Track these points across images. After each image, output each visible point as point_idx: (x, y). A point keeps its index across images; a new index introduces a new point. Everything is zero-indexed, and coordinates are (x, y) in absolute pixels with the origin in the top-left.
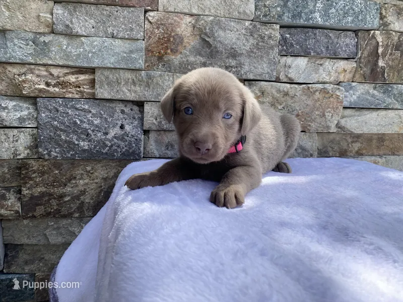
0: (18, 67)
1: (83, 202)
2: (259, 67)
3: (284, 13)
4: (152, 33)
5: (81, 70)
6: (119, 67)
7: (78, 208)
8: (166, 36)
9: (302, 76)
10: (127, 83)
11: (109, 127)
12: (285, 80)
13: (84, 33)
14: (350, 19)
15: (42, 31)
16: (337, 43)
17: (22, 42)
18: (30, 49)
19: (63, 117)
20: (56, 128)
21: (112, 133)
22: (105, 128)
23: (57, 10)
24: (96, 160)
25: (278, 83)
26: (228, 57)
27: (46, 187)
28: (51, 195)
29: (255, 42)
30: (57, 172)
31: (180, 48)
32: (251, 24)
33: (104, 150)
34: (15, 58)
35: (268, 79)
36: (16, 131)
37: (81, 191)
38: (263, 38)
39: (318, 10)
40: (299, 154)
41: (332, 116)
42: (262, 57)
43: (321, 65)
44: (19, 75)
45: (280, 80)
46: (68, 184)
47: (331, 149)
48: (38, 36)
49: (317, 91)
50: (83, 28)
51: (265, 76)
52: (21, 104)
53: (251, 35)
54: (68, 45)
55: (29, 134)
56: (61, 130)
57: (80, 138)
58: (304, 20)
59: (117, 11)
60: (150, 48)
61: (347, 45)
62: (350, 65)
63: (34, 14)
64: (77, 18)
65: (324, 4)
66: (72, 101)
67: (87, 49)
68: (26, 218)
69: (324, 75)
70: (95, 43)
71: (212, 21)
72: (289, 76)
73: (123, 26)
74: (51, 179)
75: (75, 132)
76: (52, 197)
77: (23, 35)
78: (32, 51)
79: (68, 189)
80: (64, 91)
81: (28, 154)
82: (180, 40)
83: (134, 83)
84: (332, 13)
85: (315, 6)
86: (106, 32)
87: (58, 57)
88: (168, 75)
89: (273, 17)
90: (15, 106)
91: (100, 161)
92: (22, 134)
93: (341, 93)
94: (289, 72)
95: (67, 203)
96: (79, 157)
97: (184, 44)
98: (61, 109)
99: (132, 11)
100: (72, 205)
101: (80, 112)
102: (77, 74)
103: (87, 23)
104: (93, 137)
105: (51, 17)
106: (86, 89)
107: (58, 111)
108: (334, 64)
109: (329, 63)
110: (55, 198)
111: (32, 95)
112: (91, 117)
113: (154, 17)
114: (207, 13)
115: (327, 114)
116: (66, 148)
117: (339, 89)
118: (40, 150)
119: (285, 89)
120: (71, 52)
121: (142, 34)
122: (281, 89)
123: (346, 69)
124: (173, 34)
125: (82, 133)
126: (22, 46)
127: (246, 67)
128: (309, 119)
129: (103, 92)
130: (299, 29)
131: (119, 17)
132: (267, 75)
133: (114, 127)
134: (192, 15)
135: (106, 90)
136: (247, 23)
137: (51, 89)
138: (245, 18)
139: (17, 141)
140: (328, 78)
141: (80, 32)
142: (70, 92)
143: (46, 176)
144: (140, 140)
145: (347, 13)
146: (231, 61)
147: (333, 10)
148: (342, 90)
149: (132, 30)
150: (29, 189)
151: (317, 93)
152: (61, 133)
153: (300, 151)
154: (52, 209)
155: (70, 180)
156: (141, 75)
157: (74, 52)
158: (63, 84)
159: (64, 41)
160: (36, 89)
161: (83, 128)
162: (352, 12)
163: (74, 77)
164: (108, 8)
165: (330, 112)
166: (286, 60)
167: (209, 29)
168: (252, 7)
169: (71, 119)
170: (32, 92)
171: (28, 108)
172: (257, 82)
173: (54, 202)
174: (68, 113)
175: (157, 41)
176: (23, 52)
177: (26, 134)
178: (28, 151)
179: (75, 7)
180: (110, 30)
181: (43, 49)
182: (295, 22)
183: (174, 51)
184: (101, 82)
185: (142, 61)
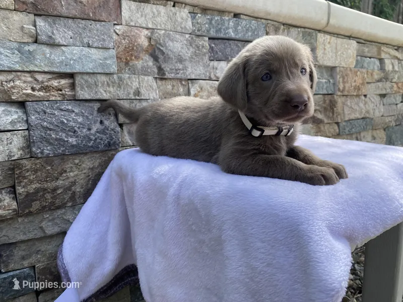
0: (5, 74)
1: (74, 192)
2: (198, 69)
3: (211, 29)
4: (120, 43)
6: (97, 72)
7: (70, 198)
8: (131, 45)
10: (103, 85)
11: (91, 123)
12: (214, 79)
13: (64, 43)
14: (250, 34)
15: (24, 41)
17: (8, 51)
18: (16, 58)
19: (51, 117)
20: (46, 129)
22: (88, 125)
23: (40, 22)
24: (83, 153)
25: (210, 81)
26: (176, 62)
27: (40, 184)
28: (44, 190)
29: (194, 50)
30: (49, 168)
31: (141, 55)
32: (190, 37)
33: (90, 143)
34: (4, 66)
35: (204, 78)
36: (9, 134)
37: (72, 183)
38: (198, 47)
39: (231, 27)
42: (199, 62)
44: (7, 82)
45: (211, 78)
46: (60, 178)
48: (22, 46)
50: (63, 39)
52: (9, 109)
53: (191, 45)
54: (51, 53)
55: (21, 136)
56: (50, 130)
57: (68, 135)
58: (223, 34)
59: (91, 25)
60: (119, 56)
63: (17, 25)
64: (57, 30)
65: (234, 23)
66: (57, 103)
67: (69, 57)
70: (75, 52)
71: (164, 34)
72: (217, 75)
73: (97, 37)
74: (44, 175)
75: (63, 130)
76: (47, 191)
77: (9, 44)
78: (18, 59)
79: (60, 182)
80: (48, 94)
81: (21, 154)
82: (141, 48)
83: (108, 85)
84: (240, 29)
85: (229, 24)
86: (82, 42)
87: (42, 64)
88: (135, 77)
89: (204, 32)
90: (4, 111)
91: (86, 154)
92: (15, 136)
94: (216, 73)
95: (61, 195)
96: (69, 152)
97: (144, 52)
98: (48, 111)
99: (104, 25)
100: (65, 196)
101: (65, 112)
102: (59, 79)
103: (66, 35)
105: (34, 28)
106: (68, 92)
107: (45, 113)
110: (49, 193)
111: (20, 100)
112: (75, 116)
113: (120, 30)
114: (159, 28)
116: (57, 145)
118: (34, 149)
120: (54, 60)
121: (112, 44)
122: (213, 85)
124: (136, 44)
125: (69, 131)
126: (8, 55)
127: (189, 69)
129: (83, 94)
130: (220, 41)
131: (93, 30)
132: (203, 76)
133: (95, 123)
134: (147, 29)
135: (86, 91)
136: (187, 36)
137: (36, 93)
138: (186, 32)
139: (11, 143)
141: (62, 42)
142: (53, 96)
143: (39, 173)
144: (118, 132)
145: (248, 30)
146: (179, 65)
149: (104, 40)
150: (24, 187)
152: (51, 132)
154: (46, 202)
155: (61, 174)
156: (113, 78)
157: (57, 59)
158: (46, 89)
159: (47, 50)
160: (24, 94)
161: (69, 126)
163: (56, 81)
164: (83, 22)
166: (213, 64)
167: (162, 40)
168: (189, 23)
169: (59, 119)
170: (20, 96)
171: (17, 112)
172: (197, 81)
173: (48, 196)
174: (55, 114)
175: (124, 50)
176: (10, 60)
177: (19, 136)
178: (21, 152)
179: (54, 21)
180: (86, 41)
181: (28, 57)
182: (217, 36)
183: (137, 58)
184: (81, 85)
185: (115, 66)
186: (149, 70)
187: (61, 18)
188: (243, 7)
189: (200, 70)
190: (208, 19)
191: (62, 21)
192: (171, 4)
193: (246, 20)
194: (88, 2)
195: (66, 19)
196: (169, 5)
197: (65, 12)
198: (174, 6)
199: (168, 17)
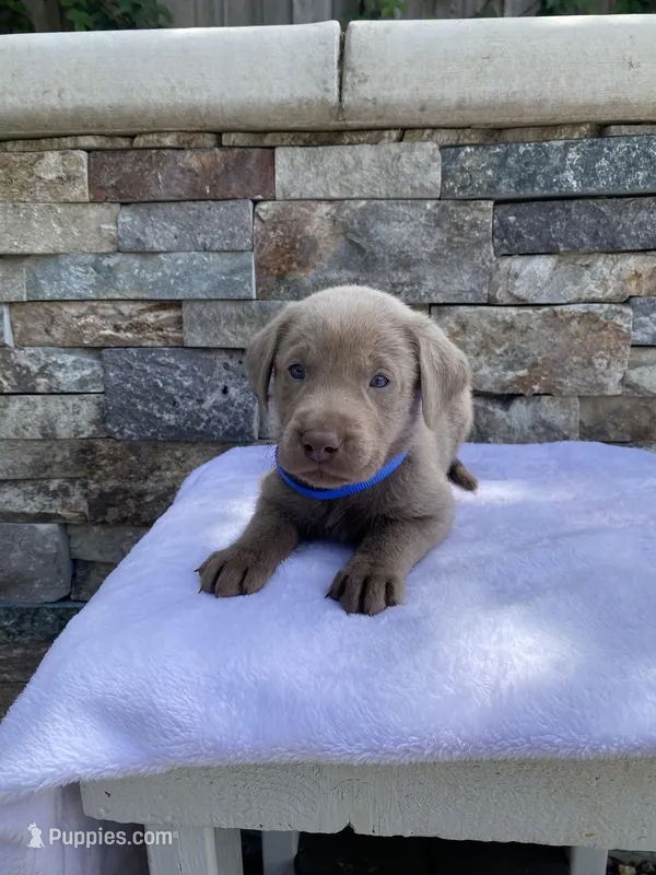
0: (78, 305)
2: (455, 281)
3: (500, 179)
4: (264, 238)
5: (163, 305)
6: (215, 297)
8: (287, 241)
9: (545, 291)
10: (228, 322)
11: (205, 391)
12: (507, 301)
13: (162, 248)
14: (641, 175)
15: (104, 250)
16: (618, 224)
17: (80, 269)
18: (91, 278)
19: (139, 376)
20: (130, 394)
21: (210, 400)
22: (200, 393)
23: (123, 217)
24: (187, 442)
25: (491, 308)
26: (395, 269)
27: (120, 481)
28: (126, 492)
29: (446, 236)
30: (133, 458)
31: (312, 258)
32: (437, 205)
33: (199, 425)
34: (72, 294)
35: (473, 301)
36: (76, 398)
37: (169, 488)
38: (459, 228)
39: (571, 165)
40: (539, 435)
41: (608, 364)
42: (459, 263)
43: (587, 266)
44: (77, 317)
45: (497, 300)
46: (150, 477)
47: (613, 427)
48: (100, 259)
49: (573, 317)
50: (161, 241)
51: (467, 297)
52: (83, 359)
53: (438, 225)
54: (141, 267)
55: (94, 403)
56: (137, 397)
57: (162, 407)
58: (541, 188)
59: (209, 209)
60: (263, 263)
61: (641, 225)
62: (648, 264)
63: (93, 227)
64: (152, 225)
65: (584, 153)
66: (152, 351)
67: (168, 272)
68: (97, 524)
69: (592, 287)
70: (180, 262)
71: (363, 210)
72: (515, 292)
73: (220, 232)
74: (127, 468)
75: (155, 399)
76: (129, 495)
77: (82, 258)
78: (93, 281)
79: (150, 484)
80: (141, 336)
81: (94, 431)
82: (313, 244)
83: (240, 321)
84: (602, 168)
85: (563, 159)
86: (195, 243)
87: (127, 287)
89: (479, 189)
90: (74, 361)
91: (194, 444)
92: (84, 402)
93: (625, 320)
94: (514, 286)
95: (150, 505)
96: (163, 436)
97: (318, 253)
98: (135, 364)
99: (232, 206)
101: (164, 368)
102: (157, 310)
103: (166, 232)
104: (182, 406)
105: (115, 228)
106: (171, 332)
107: (131, 367)
108: (615, 264)
109: (604, 262)
110: (132, 497)
111: (96, 345)
112: (180, 376)
113: (267, 211)
114: (356, 195)
115: (597, 362)
116: (145, 423)
117: (620, 312)
118: (109, 426)
119: (508, 318)
120: (145, 278)
121: (248, 240)
122: (499, 317)
123: (639, 272)
124: (299, 237)
125: (165, 401)
126: (79, 274)
127: (429, 283)
128: (560, 371)
129: (196, 338)
130: (534, 205)
131: (213, 218)
132: (470, 295)
133: (212, 390)
134: (331, 201)
135: (198, 333)
136: (429, 205)
137: (122, 335)
138: (424, 196)
139: (78, 413)
140: (600, 291)
141: (157, 247)
142: (149, 339)
143: (120, 464)
144: (252, 411)
145: (634, 165)
146: (400, 274)
147: (604, 162)
148: (628, 315)
149: (233, 236)
150: (97, 482)
151: (574, 323)
152: (138, 401)
153: (542, 430)
154: (129, 512)
155: (152, 470)
156: (251, 307)
157: (150, 278)
158: (138, 327)
159: (135, 262)
160: (101, 336)
161: (166, 394)
162: (647, 161)
163: (152, 315)
164: (195, 205)
165: (602, 357)
166: (509, 264)
167: (359, 223)
168: (436, 175)
169: (151, 380)
170: (95, 340)
171: (92, 365)
172: (452, 308)
173: (131, 503)
174: (146, 371)
175: (275, 251)
176: (81, 282)
177: (90, 403)
178: (93, 428)
179: (149, 210)
180: (200, 240)
181: (107, 276)
182: (522, 194)
183: (303, 265)
184: (192, 322)
185: (250, 285)
187: (159, 205)
188: (614, 104)
189: (462, 284)
190: (497, 155)
191: (160, 210)
192: (390, 137)
193: (628, 137)
194: (203, 166)
195: (168, 205)
196: (386, 140)
197: (161, 193)
198: (400, 140)
199: (381, 167)
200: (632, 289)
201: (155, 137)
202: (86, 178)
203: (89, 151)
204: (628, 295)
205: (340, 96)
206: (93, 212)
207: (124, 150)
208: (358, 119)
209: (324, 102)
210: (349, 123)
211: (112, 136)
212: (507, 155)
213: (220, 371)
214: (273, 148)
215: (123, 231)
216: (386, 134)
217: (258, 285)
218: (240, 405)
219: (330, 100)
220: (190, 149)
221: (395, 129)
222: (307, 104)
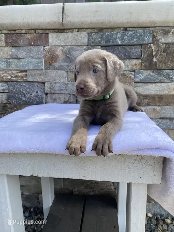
0: (2, 71)
3: (102, 41)
4: (46, 55)
5: (23, 71)
6: (34, 69)
8: (51, 55)
10: (38, 75)
14: (135, 40)
15: (8, 58)
16: (131, 52)
17: (3, 62)
18: (5, 64)
20: (15, 93)
21: (34, 94)
22: (31, 93)
23: (13, 50)
24: (28, 105)
32: (87, 47)
33: (30, 100)
34: (1, 68)
36: (2, 93)
39: (118, 37)
44: (2, 74)
48: (8, 60)
50: (22, 56)
52: (4, 84)
57: (22, 96)
58: (111, 43)
59: (33, 48)
60: (46, 61)
61: (136, 52)
62: (138, 62)
63: (6, 52)
64: (20, 52)
65: (121, 35)
66: (20, 83)
67: (23, 63)
69: (125, 67)
70: (26, 61)
71: (69, 48)
73: (36, 53)
75: (20, 94)
77: (3, 60)
78: (6, 65)
80: (17, 79)
82: (57, 56)
83: (41, 75)
85: (116, 36)
86: (30, 56)
87: (14, 67)
88: (53, 71)
89: (97, 43)
90: (2, 85)
91: (30, 105)
96: (22, 103)
97: (59, 58)
98: (16, 86)
99: (38, 47)
101: (22, 86)
102: (21, 72)
103: (23, 54)
105: (11, 52)
106: (24, 78)
107: (15, 86)
108: (130, 62)
109: (128, 61)
111: (7, 81)
112: (27, 88)
113: (47, 49)
114: (68, 45)
116: (18, 100)
117: (131, 73)
118: (9, 100)
120: (18, 65)
121: (42, 55)
123: (136, 64)
124: (54, 55)
125: (23, 94)
126: (3, 64)
129: (30, 79)
130: (110, 47)
131: (34, 50)
133: (34, 92)
134: (62, 46)
136: (85, 47)
137: (13, 78)
138: (84, 45)
139: (2, 97)
140: (127, 68)
142: (19, 79)
144: (43, 97)
145: (133, 37)
147: (126, 37)
148: (133, 74)
149: (39, 54)
156: (43, 72)
157: (19, 64)
158: (17, 77)
159: (16, 61)
160: (8, 79)
161: (23, 93)
162: (136, 36)
163: (20, 74)
164: (30, 47)
167: (68, 51)
168: (86, 40)
169: (19, 89)
170: (7, 80)
171: (6, 86)
174: (18, 87)
175: (49, 58)
176: (3, 66)
177: (5, 95)
178: (6, 101)
179: (19, 48)
180: (31, 55)
181: (9, 64)
182: (107, 44)
183: (56, 61)
184: (29, 75)
185: (42, 66)
186: (62, 67)
187: (21, 47)
188: (128, 23)
190: (101, 35)
192: (76, 31)
193: (132, 31)
194: (31, 38)
195: (23, 47)
196: (75, 32)
197: (22, 44)
198: (78, 31)
199: (73, 38)
200: (135, 68)
201: (20, 31)
202: (4, 40)
203: (5, 34)
204: (134, 69)
205: (63, 20)
206: (6, 49)
207: (13, 34)
208: (67, 26)
209: (59, 22)
210: (65, 27)
211: (10, 30)
212: (103, 35)
213: (36, 87)
214: (48, 34)
215: (13, 53)
216: (75, 30)
217: (45, 66)
218: (40, 96)
219: (60, 22)
220: (29, 34)
221: (77, 29)
222: (55, 22)
